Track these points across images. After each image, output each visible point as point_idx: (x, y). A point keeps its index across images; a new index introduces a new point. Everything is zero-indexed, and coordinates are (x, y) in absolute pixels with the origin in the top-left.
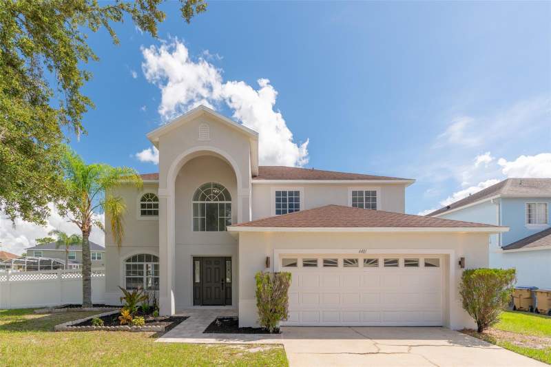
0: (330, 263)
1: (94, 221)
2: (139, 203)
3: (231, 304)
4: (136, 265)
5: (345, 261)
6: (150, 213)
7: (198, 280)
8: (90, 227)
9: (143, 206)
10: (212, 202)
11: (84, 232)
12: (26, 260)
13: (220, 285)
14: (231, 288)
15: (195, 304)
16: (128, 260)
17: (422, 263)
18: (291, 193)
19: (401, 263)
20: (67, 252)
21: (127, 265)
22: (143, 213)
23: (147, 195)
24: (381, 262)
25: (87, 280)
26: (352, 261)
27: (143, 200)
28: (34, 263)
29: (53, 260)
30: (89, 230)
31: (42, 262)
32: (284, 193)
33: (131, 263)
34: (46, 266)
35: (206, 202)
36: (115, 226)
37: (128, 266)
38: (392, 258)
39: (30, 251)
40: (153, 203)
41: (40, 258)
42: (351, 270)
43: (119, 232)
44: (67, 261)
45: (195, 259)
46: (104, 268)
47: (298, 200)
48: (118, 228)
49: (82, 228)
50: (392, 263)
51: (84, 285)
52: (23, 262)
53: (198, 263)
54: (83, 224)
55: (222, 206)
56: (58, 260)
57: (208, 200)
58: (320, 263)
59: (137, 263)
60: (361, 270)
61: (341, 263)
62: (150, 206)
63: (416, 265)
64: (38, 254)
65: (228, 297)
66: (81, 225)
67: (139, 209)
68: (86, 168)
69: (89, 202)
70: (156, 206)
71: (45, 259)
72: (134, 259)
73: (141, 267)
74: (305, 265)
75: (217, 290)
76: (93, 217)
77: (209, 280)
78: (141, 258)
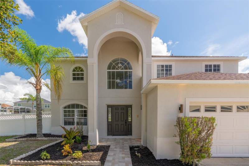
0: (226, 109)
1: (43, 83)
2: (71, 73)
3: (131, 135)
4: (70, 110)
5: (238, 108)
6: (78, 79)
7: (110, 120)
8: (41, 87)
9: (74, 75)
10: (120, 70)
11: (37, 90)
12: (14, 108)
13: (124, 123)
14: (131, 125)
15: (108, 135)
16: (65, 108)
18: (167, 66)
20: (33, 104)
21: (64, 110)
22: (74, 79)
23: (76, 68)
25: (39, 120)
26: (244, 107)
27: (74, 71)
28: (17, 109)
29: (26, 108)
30: (40, 89)
31: (21, 109)
33: (67, 109)
34: (23, 111)
35: (116, 70)
36: (57, 86)
37: (65, 112)
39: (15, 104)
40: (80, 72)
41: (20, 107)
43: (59, 89)
44: (33, 108)
45: (108, 106)
46: (50, 112)
47: (171, 70)
48: (58, 87)
49: (35, 87)
51: (38, 124)
52: (12, 109)
53: (110, 109)
54: (37, 85)
55: (126, 72)
56: (29, 108)
57: (117, 69)
58: (218, 109)
59: (71, 109)
61: (234, 109)
62: (78, 74)
64: (19, 105)
65: (130, 130)
66: (35, 86)
67: (71, 77)
68: (38, 48)
69: (40, 70)
70: (83, 74)
71: (23, 107)
72: (69, 107)
73: (73, 111)
74: (206, 111)
75: (122, 126)
76: (43, 81)
77: (117, 120)
78: (73, 106)
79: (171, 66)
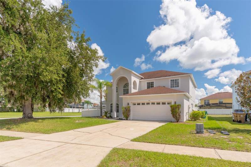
0: (143, 104)
5: (147, 103)
11: (101, 98)
17: (167, 103)
18: (151, 83)
19: (161, 103)
21: (111, 106)
24: (156, 104)
26: (149, 103)
32: (149, 83)
35: (126, 88)
38: (159, 102)
42: (148, 105)
47: (153, 85)
50: (158, 104)
58: (141, 104)
60: (151, 105)
61: (146, 104)
63: (165, 104)
74: (138, 105)
79: (153, 82)
